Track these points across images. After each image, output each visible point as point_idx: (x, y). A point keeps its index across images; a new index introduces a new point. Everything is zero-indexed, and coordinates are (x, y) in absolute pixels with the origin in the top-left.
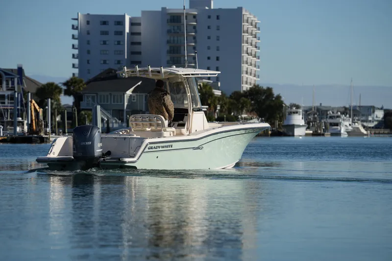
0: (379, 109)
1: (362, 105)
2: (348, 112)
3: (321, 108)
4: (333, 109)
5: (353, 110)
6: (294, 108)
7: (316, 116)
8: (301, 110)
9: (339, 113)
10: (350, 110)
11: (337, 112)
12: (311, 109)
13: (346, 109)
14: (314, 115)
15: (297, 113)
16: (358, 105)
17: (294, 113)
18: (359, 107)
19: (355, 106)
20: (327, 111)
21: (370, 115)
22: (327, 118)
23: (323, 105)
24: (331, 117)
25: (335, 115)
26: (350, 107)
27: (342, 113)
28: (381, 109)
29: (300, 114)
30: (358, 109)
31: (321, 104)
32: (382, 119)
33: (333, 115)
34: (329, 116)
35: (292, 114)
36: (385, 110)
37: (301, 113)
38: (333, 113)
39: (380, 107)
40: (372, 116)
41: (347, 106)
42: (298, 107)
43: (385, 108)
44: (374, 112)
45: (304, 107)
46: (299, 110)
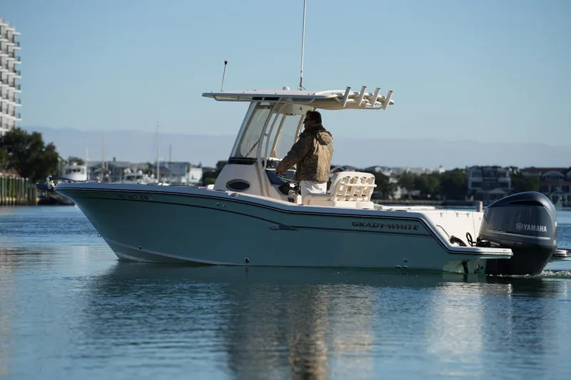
0: (195, 167)
1: (172, 161)
2: (153, 170)
3: (115, 164)
4: (131, 166)
5: (160, 168)
6: (75, 164)
7: (107, 176)
8: (84, 168)
9: (141, 172)
10: (156, 168)
11: (138, 171)
12: (100, 166)
13: (150, 166)
14: (105, 174)
15: (79, 170)
16: (167, 160)
17: (75, 171)
18: (170, 163)
19: (163, 163)
20: (123, 169)
21: (184, 175)
22: (123, 178)
23: (117, 160)
24: (129, 178)
25: (135, 174)
26: (156, 164)
27: (146, 172)
28: (199, 167)
29: (83, 173)
30: (167, 166)
31: (114, 159)
32: (200, 180)
33: (132, 174)
34: (126, 176)
35: (72, 173)
36: (204, 169)
37: (85, 172)
38: (132, 171)
39: (197, 164)
40: (187, 176)
41: (152, 162)
42: (80, 162)
43: (204, 165)
44: (188, 171)
45: (89, 162)
46: (81, 167)
